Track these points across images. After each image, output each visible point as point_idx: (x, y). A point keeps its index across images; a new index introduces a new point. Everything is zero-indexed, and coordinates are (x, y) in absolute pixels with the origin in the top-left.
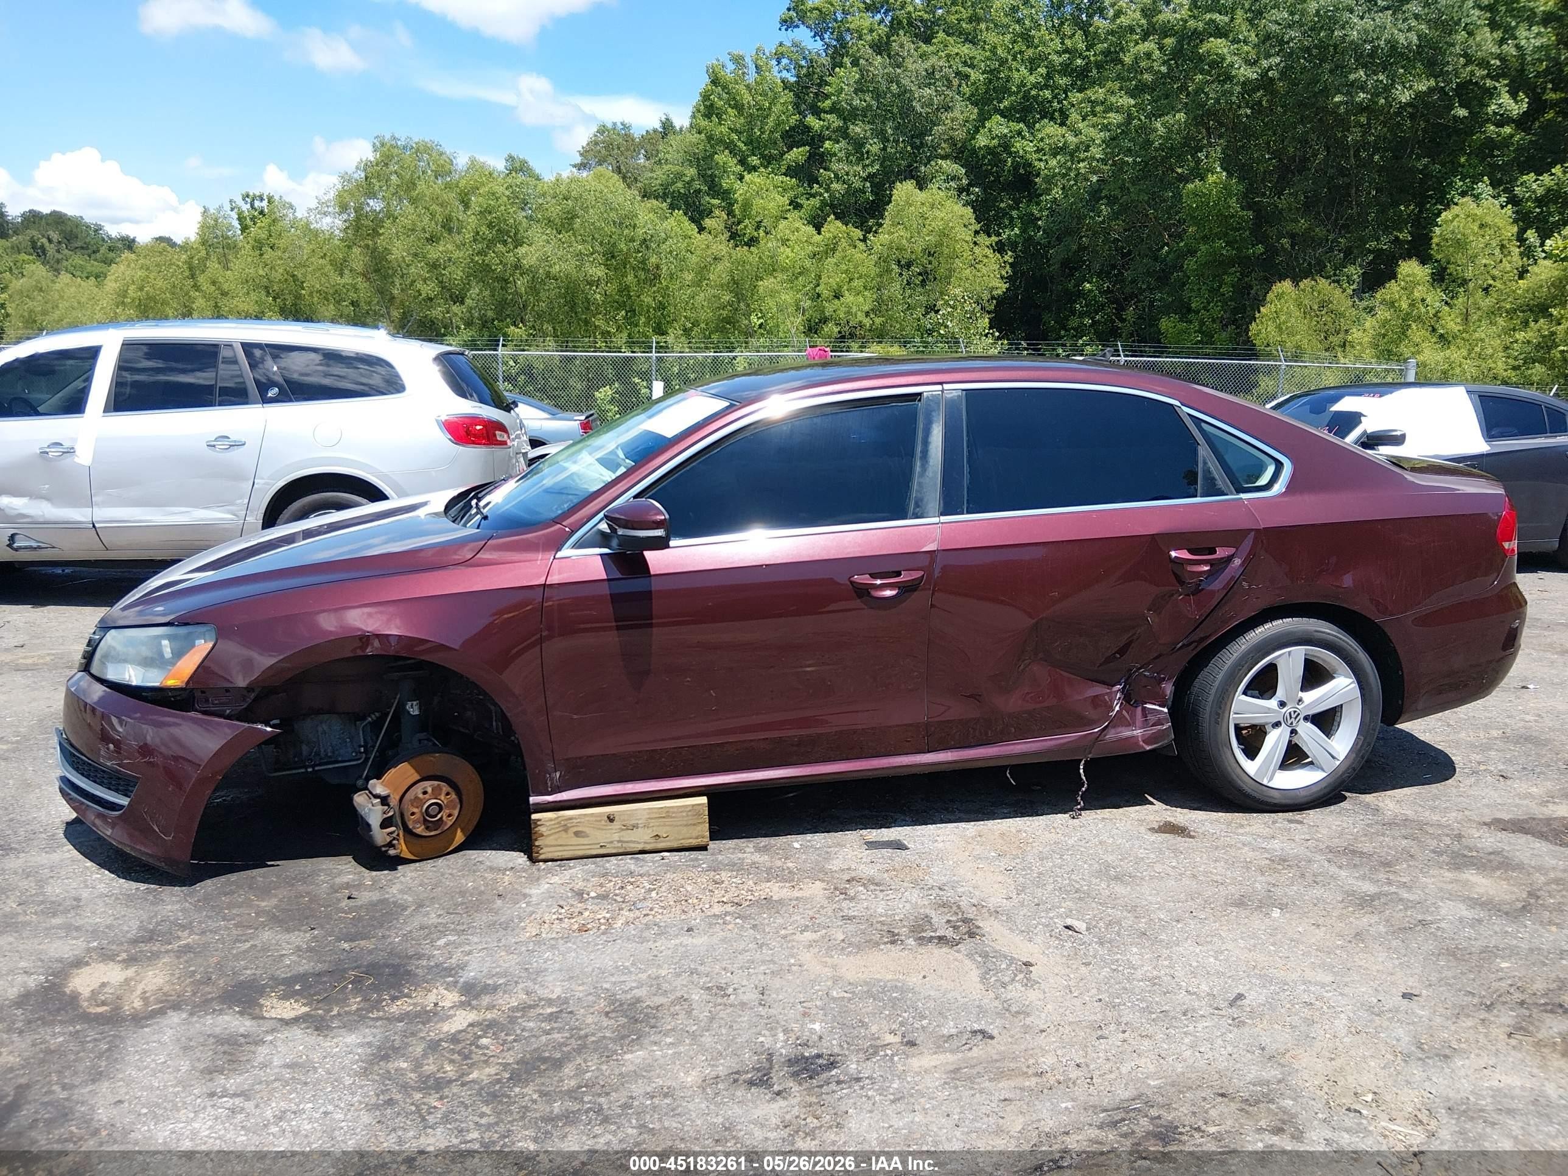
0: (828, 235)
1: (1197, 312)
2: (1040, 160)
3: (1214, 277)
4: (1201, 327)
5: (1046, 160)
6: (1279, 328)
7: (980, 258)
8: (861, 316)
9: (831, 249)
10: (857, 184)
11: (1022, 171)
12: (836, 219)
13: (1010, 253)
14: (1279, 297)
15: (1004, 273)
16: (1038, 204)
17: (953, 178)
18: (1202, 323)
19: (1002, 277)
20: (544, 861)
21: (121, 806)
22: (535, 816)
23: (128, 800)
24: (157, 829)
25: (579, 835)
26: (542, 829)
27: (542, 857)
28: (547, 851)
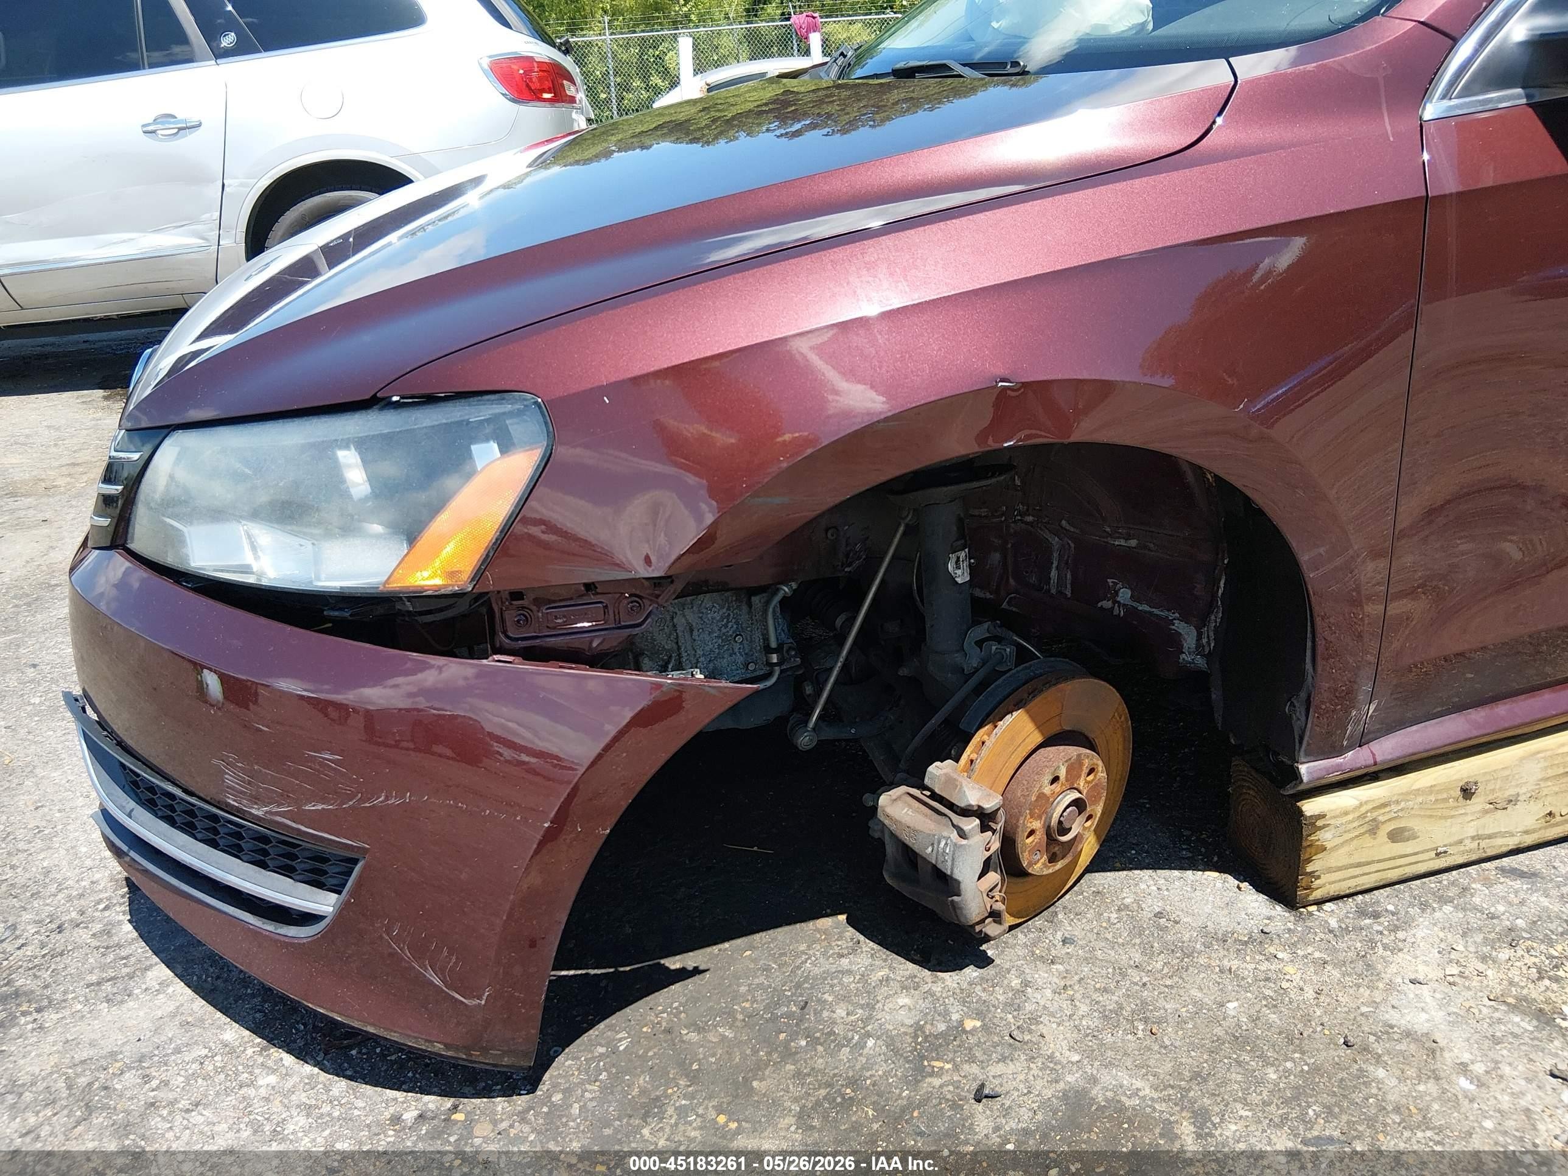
20: (1319, 903)
21: (307, 918)
22: (1310, 807)
23: (334, 897)
24: (437, 981)
25: (1395, 836)
26: (1325, 837)
27: (1317, 895)
28: (1325, 886)
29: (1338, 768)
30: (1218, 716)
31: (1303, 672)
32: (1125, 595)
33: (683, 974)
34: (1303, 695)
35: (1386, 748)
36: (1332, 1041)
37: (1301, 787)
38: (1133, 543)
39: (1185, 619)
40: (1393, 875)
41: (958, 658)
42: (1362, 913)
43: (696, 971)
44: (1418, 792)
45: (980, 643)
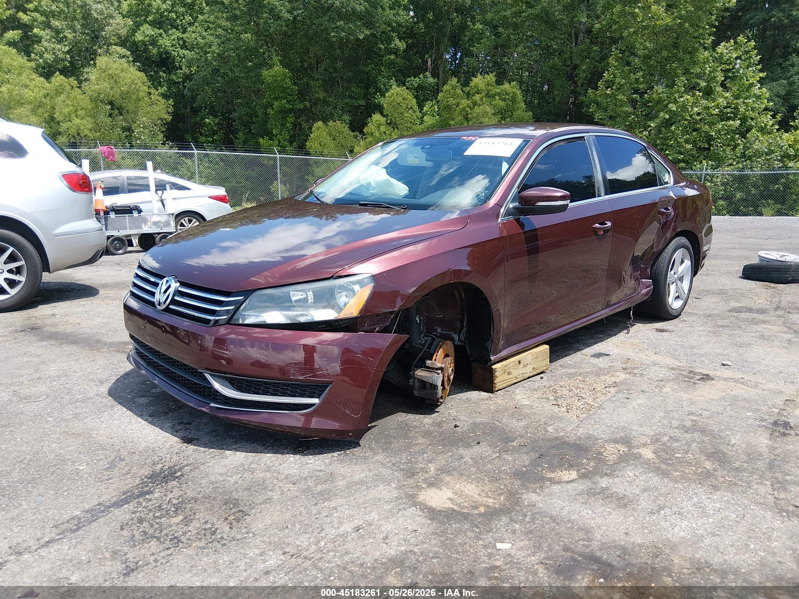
0: (56, 84)
1: (276, 136)
2: (174, 51)
3: (282, 118)
4: (279, 143)
5: (178, 51)
6: (320, 144)
7: (155, 102)
8: (87, 132)
9: (59, 92)
10: (61, 56)
11: (164, 56)
12: (61, 74)
13: (171, 100)
14: (318, 129)
15: (169, 110)
16: (175, 74)
17: (124, 57)
18: (279, 142)
19: (169, 113)
20: (497, 391)
21: (312, 405)
22: (494, 367)
23: (318, 399)
24: (348, 412)
25: (509, 373)
26: (497, 374)
27: (496, 389)
28: (498, 386)
29: (497, 357)
30: (469, 353)
31: (491, 334)
32: (439, 330)
33: (372, 427)
34: (491, 340)
35: (504, 353)
36: (513, 409)
37: (492, 362)
38: (441, 316)
39: (455, 333)
40: (509, 384)
41: (420, 341)
42: (506, 392)
43: (375, 426)
44: (511, 363)
45: (423, 337)
